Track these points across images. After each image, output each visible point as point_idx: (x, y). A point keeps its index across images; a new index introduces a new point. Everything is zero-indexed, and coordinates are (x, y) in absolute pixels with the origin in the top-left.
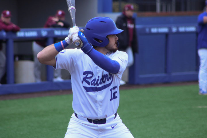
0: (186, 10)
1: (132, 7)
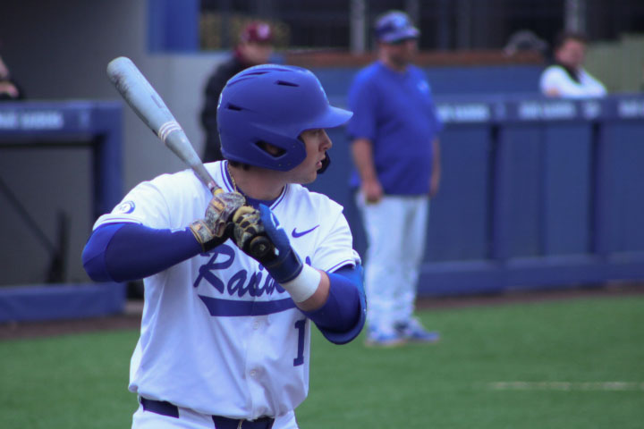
0: (453, 45)
1: (264, 30)
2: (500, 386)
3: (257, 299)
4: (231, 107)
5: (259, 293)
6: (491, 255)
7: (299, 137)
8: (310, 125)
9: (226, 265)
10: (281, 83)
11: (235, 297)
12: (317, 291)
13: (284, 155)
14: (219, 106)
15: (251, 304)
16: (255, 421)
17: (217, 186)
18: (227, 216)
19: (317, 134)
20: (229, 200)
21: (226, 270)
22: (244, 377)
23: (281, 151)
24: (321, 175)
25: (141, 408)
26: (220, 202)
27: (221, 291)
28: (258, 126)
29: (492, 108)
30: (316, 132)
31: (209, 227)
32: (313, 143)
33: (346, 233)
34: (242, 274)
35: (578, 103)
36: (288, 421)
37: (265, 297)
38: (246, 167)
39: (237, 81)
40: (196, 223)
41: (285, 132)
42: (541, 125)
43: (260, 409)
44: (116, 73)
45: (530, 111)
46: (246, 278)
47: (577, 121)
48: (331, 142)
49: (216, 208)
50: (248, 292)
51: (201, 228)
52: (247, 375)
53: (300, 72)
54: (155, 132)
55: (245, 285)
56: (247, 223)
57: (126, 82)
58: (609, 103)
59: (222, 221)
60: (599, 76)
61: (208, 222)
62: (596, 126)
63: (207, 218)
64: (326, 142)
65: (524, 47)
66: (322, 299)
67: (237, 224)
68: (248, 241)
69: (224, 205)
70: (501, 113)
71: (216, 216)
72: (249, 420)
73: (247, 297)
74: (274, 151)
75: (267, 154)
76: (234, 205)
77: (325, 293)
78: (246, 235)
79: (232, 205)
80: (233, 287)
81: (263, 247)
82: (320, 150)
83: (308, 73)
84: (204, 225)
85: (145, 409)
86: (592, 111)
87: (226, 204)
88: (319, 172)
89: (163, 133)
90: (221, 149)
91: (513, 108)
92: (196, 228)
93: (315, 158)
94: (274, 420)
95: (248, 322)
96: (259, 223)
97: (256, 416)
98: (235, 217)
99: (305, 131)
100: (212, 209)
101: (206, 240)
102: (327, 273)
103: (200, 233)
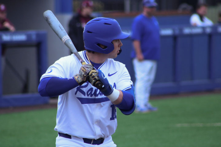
2: (179, 125)
3: (97, 97)
4: (88, 32)
5: (97, 95)
6: (175, 80)
7: (112, 42)
8: (116, 38)
9: (86, 86)
10: (106, 24)
11: (89, 97)
12: (118, 98)
13: (106, 49)
14: (84, 32)
15: (95, 99)
16: (98, 139)
17: (83, 61)
18: (87, 73)
19: (118, 41)
20: (87, 67)
21: (86, 88)
22: (93, 124)
23: (106, 47)
24: (118, 55)
25: (59, 136)
26: (84, 68)
27: (85, 95)
28: (98, 38)
29: (174, 30)
30: (117, 40)
31: (81, 77)
32: (116, 44)
33: (128, 76)
34: (92, 89)
35: (204, 28)
36: (109, 139)
37: (99, 97)
38: (93, 52)
39: (90, 23)
40: (76, 76)
41: (107, 40)
42: (191, 36)
43: (99, 135)
44: (46, 17)
45: (187, 31)
46: (93, 90)
47: (203, 34)
48: (122, 44)
49: (83, 70)
50: (94, 95)
51: (78, 77)
52: (94, 123)
53: (112, 20)
54: (61, 39)
55: (93, 93)
56: (94, 77)
57: (50, 20)
58: (214, 28)
59: (85, 75)
60: (211, 18)
61: (80, 75)
62: (210, 36)
63: (80, 74)
64: (121, 44)
65: (184, 9)
66: (120, 101)
67: (90, 77)
68: (95, 83)
69: (85, 70)
70: (177, 32)
71: (83, 73)
72: (95, 139)
73: (93, 97)
74: (103, 47)
75: (100, 48)
76: (89, 70)
77: (121, 98)
78: (93, 81)
79: (88, 70)
80: (88, 94)
81: (100, 85)
82: (118, 47)
83: (115, 20)
84: (79, 76)
85: (60, 136)
86: (208, 30)
87: (86, 69)
88: (118, 54)
89: (63, 40)
90: (85, 46)
91: (181, 30)
92: (76, 78)
93: (117, 50)
94: (104, 139)
95: (94, 106)
96: (98, 76)
97: (98, 138)
98: (90, 74)
99: (113, 40)
100: (81, 71)
101: (80, 82)
102: (122, 91)
103: (78, 79)
